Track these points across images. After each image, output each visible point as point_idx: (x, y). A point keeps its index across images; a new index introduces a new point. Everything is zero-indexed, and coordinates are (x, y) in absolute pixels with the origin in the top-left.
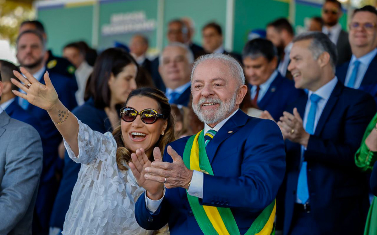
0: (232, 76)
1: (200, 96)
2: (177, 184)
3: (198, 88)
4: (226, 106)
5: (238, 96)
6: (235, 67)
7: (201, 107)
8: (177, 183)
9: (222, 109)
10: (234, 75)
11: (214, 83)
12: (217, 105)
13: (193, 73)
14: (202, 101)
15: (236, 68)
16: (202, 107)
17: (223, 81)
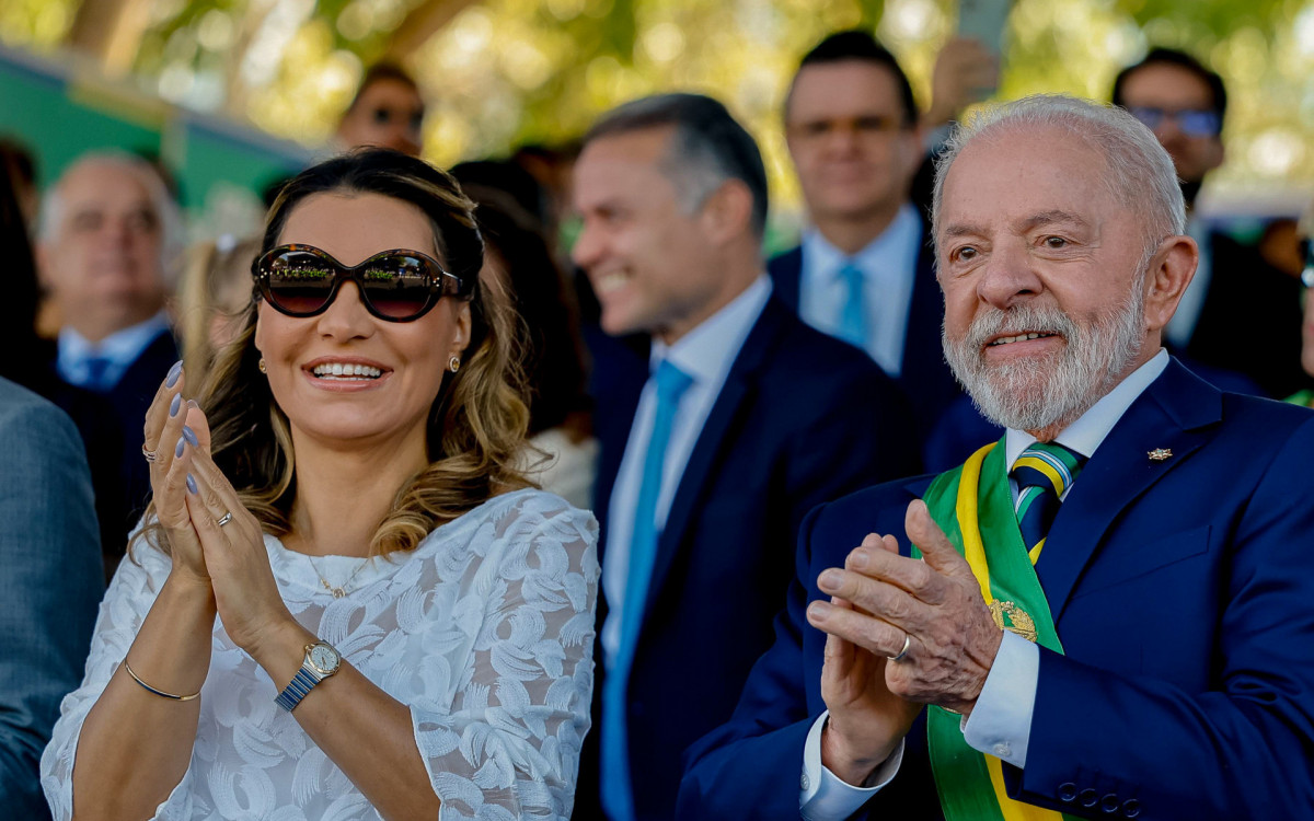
0: (1118, 197)
1: (977, 301)
2: (943, 681)
3: (963, 261)
4: (1094, 347)
5: (1151, 289)
6: (1132, 152)
7: (983, 351)
8: (945, 673)
9: (1078, 362)
10: (1128, 193)
11: (1034, 234)
12: (1054, 342)
13: (941, 194)
14: (986, 323)
15: (1136, 157)
16: (989, 351)
17: (1077, 224)
